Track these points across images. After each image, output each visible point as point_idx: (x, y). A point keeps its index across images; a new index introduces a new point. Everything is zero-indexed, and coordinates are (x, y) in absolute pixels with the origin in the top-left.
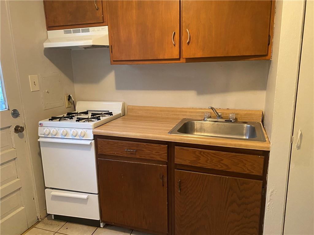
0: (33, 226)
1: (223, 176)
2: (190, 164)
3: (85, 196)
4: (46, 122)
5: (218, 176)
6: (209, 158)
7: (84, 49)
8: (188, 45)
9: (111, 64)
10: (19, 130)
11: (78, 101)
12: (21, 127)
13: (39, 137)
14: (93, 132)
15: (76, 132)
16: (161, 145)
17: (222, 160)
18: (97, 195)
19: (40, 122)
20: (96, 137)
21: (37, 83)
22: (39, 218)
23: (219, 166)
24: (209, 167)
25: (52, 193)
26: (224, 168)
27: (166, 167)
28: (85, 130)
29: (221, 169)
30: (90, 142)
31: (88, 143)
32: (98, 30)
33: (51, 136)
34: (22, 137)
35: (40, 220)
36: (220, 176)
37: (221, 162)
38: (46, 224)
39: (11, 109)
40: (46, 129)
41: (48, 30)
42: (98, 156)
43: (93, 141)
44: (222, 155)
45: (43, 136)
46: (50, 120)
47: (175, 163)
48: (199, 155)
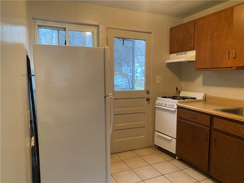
0: (147, 148)
1: (239, 140)
2: (221, 130)
3: (170, 138)
4: (160, 98)
5: (237, 139)
6: (232, 128)
7: (188, 62)
8: (235, 59)
9: (195, 70)
10: (148, 100)
11: (182, 91)
12: (149, 99)
13: (156, 105)
14: (177, 105)
15: (170, 104)
16: (207, 116)
17: (240, 130)
18: (176, 139)
19: (157, 98)
20: (179, 107)
21: (160, 79)
22: (151, 145)
23: (238, 134)
24: (232, 133)
25: (157, 133)
26: (240, 135)
27: (209, 130)
28: (174, 103)
29: (238, 135)
30: (175, 109)
31: (174, 110)
32: (191, 53)
33: (160, 105)
34: (149, 103)
35: (151, 146)
36: (238, 140)
37: (239, 131)
38: (153, 149)
39: (146, 90)
40: (159, 101)
41: (170, 54)
42: (178, 117)
43: (177, 109)
44: (239, 126)
45: (157, 104)
46: (162, 97)
47: (214, 127)
48: (227, 124)
